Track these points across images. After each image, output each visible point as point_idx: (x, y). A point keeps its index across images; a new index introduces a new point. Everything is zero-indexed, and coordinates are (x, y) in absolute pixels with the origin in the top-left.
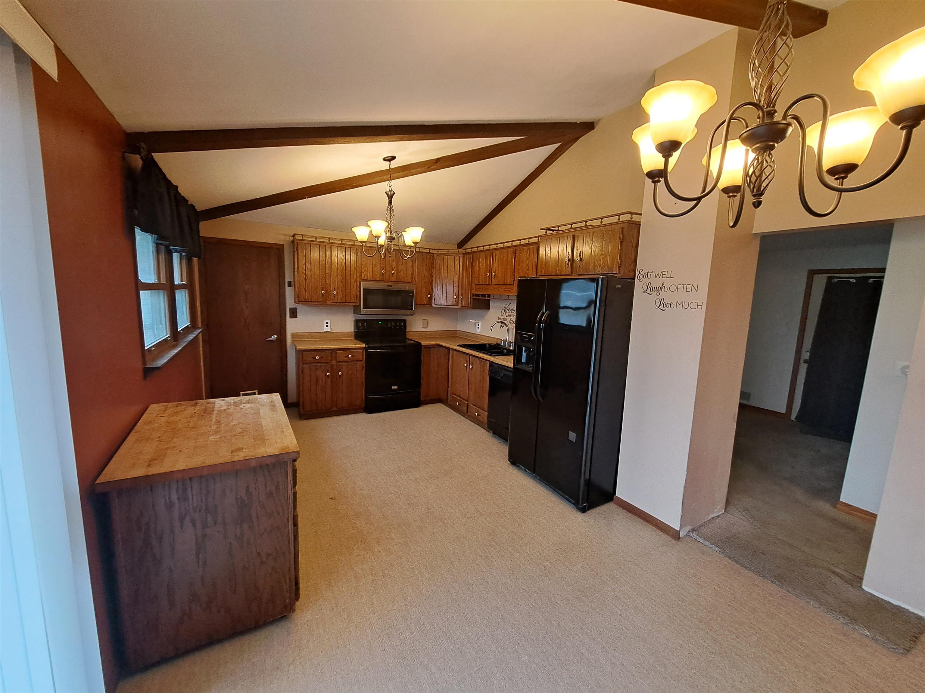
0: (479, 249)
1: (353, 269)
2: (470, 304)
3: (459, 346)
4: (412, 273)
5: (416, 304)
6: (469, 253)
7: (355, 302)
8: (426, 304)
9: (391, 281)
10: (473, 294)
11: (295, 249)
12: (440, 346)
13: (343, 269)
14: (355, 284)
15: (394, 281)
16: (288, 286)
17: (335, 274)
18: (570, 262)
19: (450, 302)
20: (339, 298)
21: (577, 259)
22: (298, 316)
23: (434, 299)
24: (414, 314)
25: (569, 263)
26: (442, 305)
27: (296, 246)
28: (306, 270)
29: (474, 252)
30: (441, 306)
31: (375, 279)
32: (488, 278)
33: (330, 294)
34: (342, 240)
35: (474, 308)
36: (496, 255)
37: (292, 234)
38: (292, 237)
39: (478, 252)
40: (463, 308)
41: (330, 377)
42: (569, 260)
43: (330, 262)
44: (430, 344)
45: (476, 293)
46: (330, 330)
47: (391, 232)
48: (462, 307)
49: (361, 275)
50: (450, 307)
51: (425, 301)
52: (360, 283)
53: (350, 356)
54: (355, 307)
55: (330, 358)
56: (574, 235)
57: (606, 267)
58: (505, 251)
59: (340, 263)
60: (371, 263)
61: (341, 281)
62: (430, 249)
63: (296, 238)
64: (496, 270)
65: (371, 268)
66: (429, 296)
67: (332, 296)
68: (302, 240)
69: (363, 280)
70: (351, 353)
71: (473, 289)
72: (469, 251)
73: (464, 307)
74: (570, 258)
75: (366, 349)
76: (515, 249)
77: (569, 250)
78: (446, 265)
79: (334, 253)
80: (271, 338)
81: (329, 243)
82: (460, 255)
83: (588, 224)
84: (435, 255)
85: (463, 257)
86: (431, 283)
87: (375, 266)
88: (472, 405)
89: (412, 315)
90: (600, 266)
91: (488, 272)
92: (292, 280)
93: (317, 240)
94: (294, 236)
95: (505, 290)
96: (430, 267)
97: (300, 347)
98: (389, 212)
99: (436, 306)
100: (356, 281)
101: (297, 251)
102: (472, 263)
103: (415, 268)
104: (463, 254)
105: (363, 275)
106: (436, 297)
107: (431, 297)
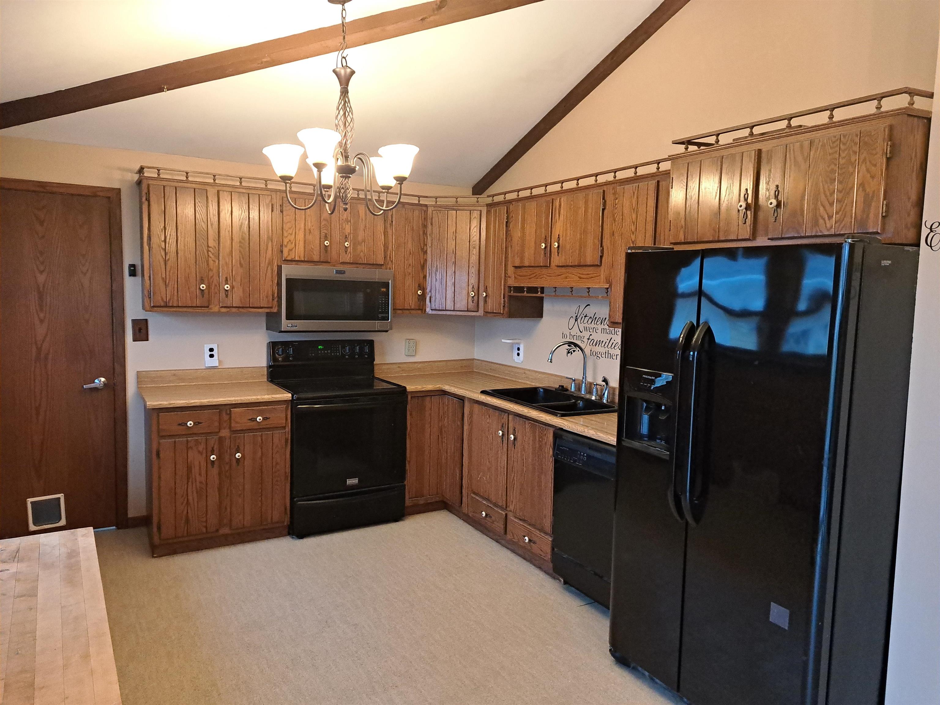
0: (523, 194)
1: (264, 237)
2: (504, 306)
3: (483, 392)
4: (384, 246)
5: (394, 309)
6: (499, 204)
7: (270, 306)
8: (413, 309)
9: (343, 263)
10: (510, 287)
11: (144, 199)
12: (444, 393)
13: (243, 239)
14: (269, 268)
15: (350, 263)
16: (130, 275)
17: (228, 250)
18: (750, 210)
19: (462, 304)
20: (236, 299)
21: (771, 204)
22: (150, 337)
23: (430, 297)
24: (391, 329)
25: (749, 212)
26: (446, 310)
27: (145, 191)
28: (167, 240)
29: (510, 202)
30: (444, 313)
31: (310, 260)
32: (542, 252)
33: (216, 290)
34: (241, 179)
35: (511, 315)
36: (560, 206)
37: (137, 168)
38: (137, 173)
39: (519, 200)
40: (489, 315)
41: (216, 466)
42: (748, 207)
43: (216, 224)
44: (423, 390)
45: (517, 285)
46: (218, 365)
47: (347, 157)
48: (486, 313)
49: (282, 252)
50: (461, 313)
51: (411, 302)
52: (280, 268)
53: (259, 419)
54: (268, 315)
55: (217, 424)
56: (759, 152)
57: (847, 219)
58: (581, 195)
59: (238, 227)
60: (303, 225)
61: (240, 263)
62: (419, 197)
63: (146, 175)
64: (561, 237)
65: (300, 236)
66: (419, 292)
67: (223, 294)
68: (158, 178)
69: (285, 260)
70: (260, 413)
71: (510, 277)
72: (501, 198)
73: (491, 313)
74: (749, 201)
75: (292, 403)
76: (604, 191)
77: (748, 184)
78: (452, 229)
79: (225, 207)
80: (94, 382)
81: (214, 185)
82: (479, 208)
83: (795, 122)
84: (430, 210)
85: (488, 212)
86: (423, 266)
87: (310, 232)
88: (515, 517)
89: (387, 331)
90: (830, 217)
91: (543, 240)
92: (138, 263)
93: (190, 179)
94: (141, 170)
95: (580, 278)
96: (421, 233)
97: (152, 403)
98: (342, 113)
99: (434, 312)
100: (271, 263)
101: (146, 203)
102: (507, 222)
103: (390, 236)
104: (488, 205)
105: (286, 251)
106: (433, 294)
107: (423, 296)
